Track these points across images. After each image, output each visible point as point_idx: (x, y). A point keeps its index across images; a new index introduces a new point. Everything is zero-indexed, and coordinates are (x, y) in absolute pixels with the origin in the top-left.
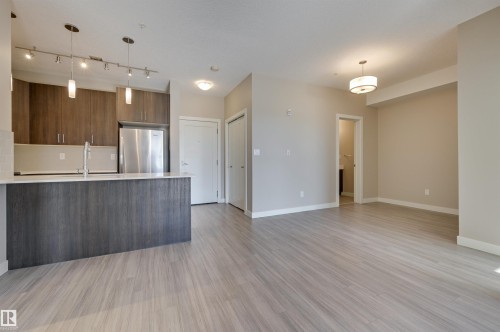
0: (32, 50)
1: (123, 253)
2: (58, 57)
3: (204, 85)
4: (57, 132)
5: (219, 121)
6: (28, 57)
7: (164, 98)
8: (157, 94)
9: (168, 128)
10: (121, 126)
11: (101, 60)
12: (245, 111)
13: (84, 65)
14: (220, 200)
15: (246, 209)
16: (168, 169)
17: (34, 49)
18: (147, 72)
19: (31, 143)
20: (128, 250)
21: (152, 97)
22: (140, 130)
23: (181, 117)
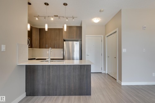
0: (38, 17)
1: (62, 96)
2: (45, 17)
3: (96, 20)
4: (46, 44)
5: (102, 36)
6: (37, 19)
7: (80, 28)
8: (77, 27)
9: (81, 40)
10: (64, 41)
11: (58, 16)
12: (117, 30)
13: (52, 19)
14: (103, 72)
15: (117, 79)
16: (81, 58)
17: (39, 16)
18: (73, 18)
19: (40, 48)
20: (64, 95)
21: (75, 28)
22: (71, 42)
23: (86, 36)
